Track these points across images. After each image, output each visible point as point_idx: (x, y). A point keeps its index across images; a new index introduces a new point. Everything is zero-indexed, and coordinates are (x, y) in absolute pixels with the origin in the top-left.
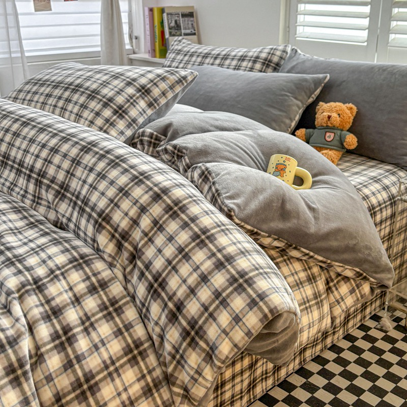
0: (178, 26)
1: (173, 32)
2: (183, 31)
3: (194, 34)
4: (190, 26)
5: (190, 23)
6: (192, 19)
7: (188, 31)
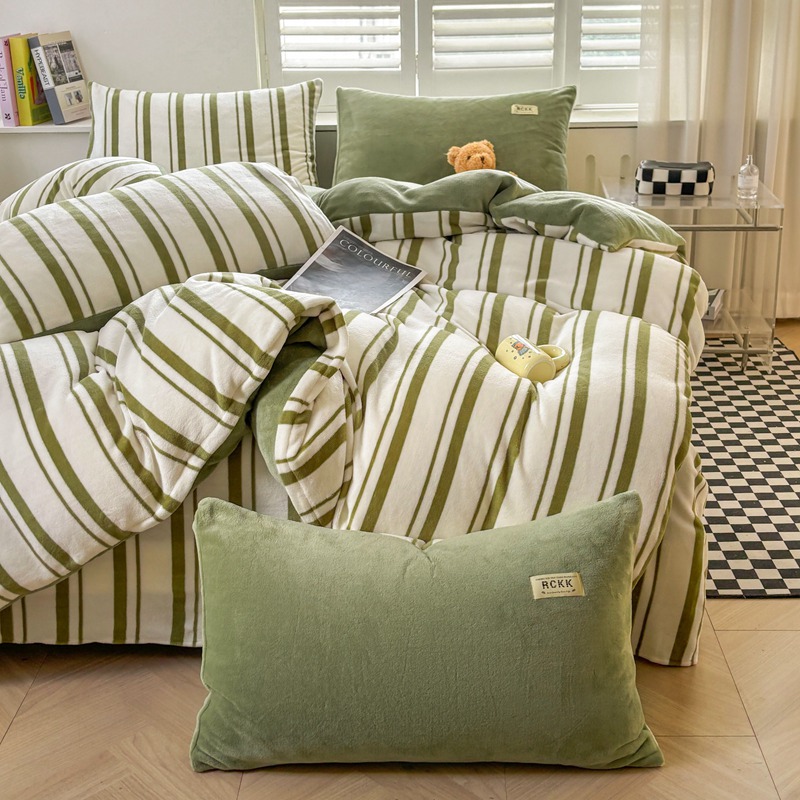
0: (60, 67)
1: (57, 76)
2: (68, 75)
3: (80, 78)
4: (73, 65)
5: (72, 59)
6: (72, 53)
7: (73, 74)
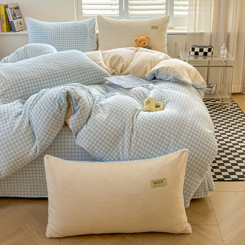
0: (15, 14)
1: (14, 17)
2: (17, 17)
3: (21, 18)
4: (19, 14)
5: (18, 12)
6: (19, 10)
7: (19, 16)
